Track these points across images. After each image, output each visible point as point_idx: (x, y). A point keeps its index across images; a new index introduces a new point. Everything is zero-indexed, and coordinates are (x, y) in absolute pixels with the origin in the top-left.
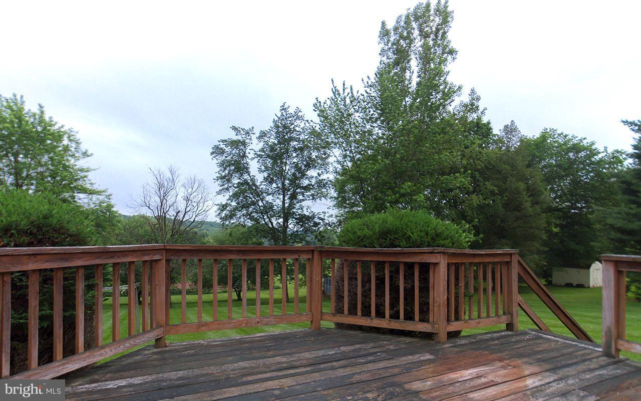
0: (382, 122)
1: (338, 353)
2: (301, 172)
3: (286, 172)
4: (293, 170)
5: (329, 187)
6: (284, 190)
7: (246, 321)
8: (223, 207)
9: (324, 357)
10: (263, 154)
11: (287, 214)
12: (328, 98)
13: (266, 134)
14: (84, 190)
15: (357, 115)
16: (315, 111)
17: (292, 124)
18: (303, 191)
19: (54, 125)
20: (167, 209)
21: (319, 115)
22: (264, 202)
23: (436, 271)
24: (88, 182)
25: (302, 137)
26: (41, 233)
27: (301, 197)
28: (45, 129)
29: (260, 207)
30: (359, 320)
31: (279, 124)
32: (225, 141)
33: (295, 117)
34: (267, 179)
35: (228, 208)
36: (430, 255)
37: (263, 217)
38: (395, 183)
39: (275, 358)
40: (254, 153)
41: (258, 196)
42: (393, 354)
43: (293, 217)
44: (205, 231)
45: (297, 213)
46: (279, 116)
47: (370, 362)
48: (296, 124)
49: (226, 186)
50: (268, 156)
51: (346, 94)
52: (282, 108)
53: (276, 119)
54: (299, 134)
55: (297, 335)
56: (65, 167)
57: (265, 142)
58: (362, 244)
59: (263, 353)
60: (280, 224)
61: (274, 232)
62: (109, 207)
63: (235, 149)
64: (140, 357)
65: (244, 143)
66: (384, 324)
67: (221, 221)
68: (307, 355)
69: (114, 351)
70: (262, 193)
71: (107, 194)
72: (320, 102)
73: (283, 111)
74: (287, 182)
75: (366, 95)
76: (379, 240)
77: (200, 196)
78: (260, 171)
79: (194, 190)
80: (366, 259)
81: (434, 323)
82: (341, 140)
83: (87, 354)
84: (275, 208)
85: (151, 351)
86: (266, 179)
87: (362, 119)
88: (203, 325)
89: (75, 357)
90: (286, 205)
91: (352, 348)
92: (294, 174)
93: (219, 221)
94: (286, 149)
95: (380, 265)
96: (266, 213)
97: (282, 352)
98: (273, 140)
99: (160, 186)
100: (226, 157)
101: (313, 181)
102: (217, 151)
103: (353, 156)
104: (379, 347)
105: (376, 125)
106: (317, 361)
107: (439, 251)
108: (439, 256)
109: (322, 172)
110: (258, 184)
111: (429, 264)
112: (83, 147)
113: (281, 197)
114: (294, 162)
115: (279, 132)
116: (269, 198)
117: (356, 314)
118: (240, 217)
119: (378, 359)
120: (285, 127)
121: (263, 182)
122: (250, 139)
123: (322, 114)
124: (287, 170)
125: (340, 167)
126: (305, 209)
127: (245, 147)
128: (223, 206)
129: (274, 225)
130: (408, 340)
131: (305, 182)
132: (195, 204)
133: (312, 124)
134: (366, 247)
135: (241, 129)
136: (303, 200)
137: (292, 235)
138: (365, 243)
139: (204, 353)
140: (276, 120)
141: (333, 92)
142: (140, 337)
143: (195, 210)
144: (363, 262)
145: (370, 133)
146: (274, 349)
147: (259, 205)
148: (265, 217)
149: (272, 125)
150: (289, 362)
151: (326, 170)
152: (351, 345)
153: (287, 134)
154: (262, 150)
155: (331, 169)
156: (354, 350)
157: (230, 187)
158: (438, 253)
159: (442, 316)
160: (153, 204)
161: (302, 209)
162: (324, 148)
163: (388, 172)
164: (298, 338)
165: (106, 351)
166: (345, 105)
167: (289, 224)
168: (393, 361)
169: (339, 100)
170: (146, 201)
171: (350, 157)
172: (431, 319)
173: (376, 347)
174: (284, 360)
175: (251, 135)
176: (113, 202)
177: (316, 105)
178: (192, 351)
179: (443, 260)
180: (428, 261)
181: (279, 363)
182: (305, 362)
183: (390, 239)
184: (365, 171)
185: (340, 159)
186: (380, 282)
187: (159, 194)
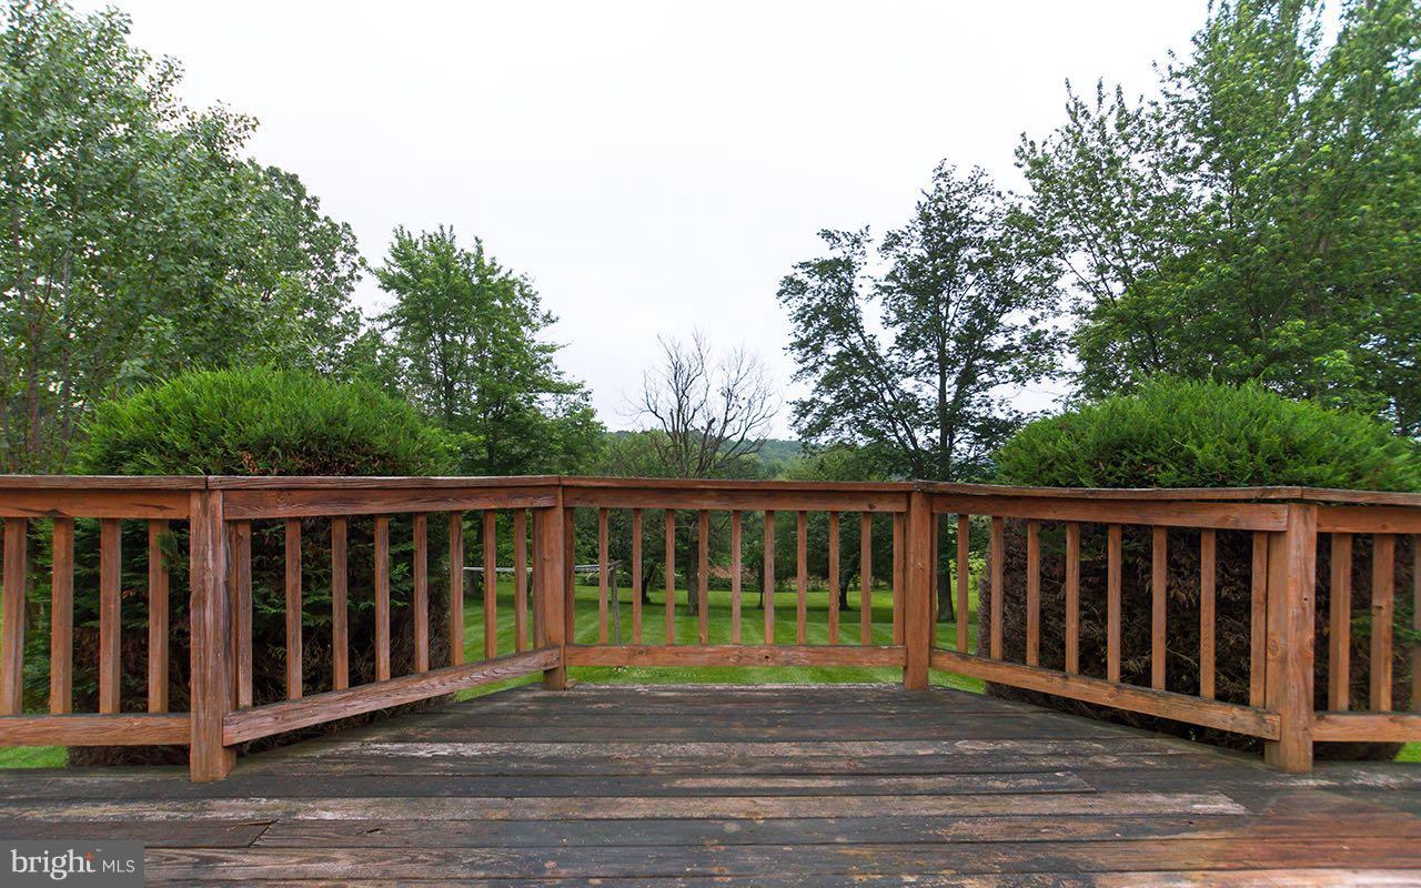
0: (1216, 166)
1: (944, 755)
2: (984, 320)
3: (949, 320)
4: (966, 315)
5: (1060, 349)
6: (945, 364)
7: (737, 653)
8: (804, 408)
9: (900, 760)
10: (895, 284)
11: (950, 417)
12: (1057, 130)
13: (899, 239)
14: (548, 387)
15: (1135, 158)
16: (1020, 166)
17: (963, 208)
18: (991, 362)
19: (499, 270)
20: (690, 416)
21: (1027, 175)
22: (896, 393)
23: (1274, 557)
24: (553, 370)
25: (989, 234)
26: (326, 453)
27: (986, 378)
28: (483, 279)
29: (886, 404)
30: (1027, 677)
31: (931, 210)
32: (807, 264)
33: (971, 189)
34: (902, 340)
35: (816, 410)
36: (1255, 507)
37: (894, 426)
38: (1256, 326)
39: (775, 745)
40: (874, 284)
41: (883, 379)
42: (1102, 782)
43: (967, 426)
44: (778, 461)
45: (977, 416)
46: (931, 193)
47: (1022, 792)
48: (972, 206)
49: (811, 362)
50: (906, 289)
51: (1105, 111)
52: (939, 172)
53: (924, 200)
54: (980, 230)
55: (859, 698)
56: (517, 347)
57: (899, 256)
58: (1046, 476)
59: (754, 729)
60: (934, 441)
61: (920, 461)
62: (589, 413)
63: (830, 280)
64: (506, 703)
65: (848, 265)
66: (1101, 693)
67: (800, 437)
68: (858, 749)
69: (448, 684)
70: (892, 373)
71: (584, 390)
72: (1032, 143)
73: (941, 179)
74: (951, 345)
75: (1163, 101)
76: (1097, 466)
77: (754, 386)
78: (887, 322)
79: (741, 376)
80: (1050, 516)
81: (1264, 710)
82: (1094, 229)
83: (394, 684)
84: (923, 404)
85: (532, 695)
86: (900, 341)
87: (1150, 165)
88: (641, 653)
89: (369, 688)
90: (950, 398)
91: (990, 746)
92: (969, 326)
93: (796, 437)
94: (948, 267)
95: (1093, 535)
96: (902, 417)
97: (801, 733)
98: (917, 251)
99: (677, 369)
100: (809, 299)
101: (1018, 337)
102: (792, 287)
103: (1126, 267)
104: (1074, 754)
105: (1196, 177)
106: (875, 768)
107: (1285, 496)
108: (1283, 510)
109: (1042, 314)
110: (882, 352)
111: (1249, 534)
112: (543, 309)
113: (937, 379)
114: (970, 298)
115: (930, 231)
116: (908, 385)
117: (1024, 662)
118: (841, 429)
119: (1052, 787)
120: (945, 216)
121: (894, 348)
122: (863, 253)
123: (1039, 168)
124: (952, 316)
125: (1089, 297)
126: (995, 405)
127: (850, 273)
128: (804, 405)
129: (919, 443)
130: (1176, 747)
131: (997, 342)
132: (744, 404)
133: (1010, 199)
134: (1058, 484)
135: (841, 235)
136: (991, 385)
137: (961, 466)
138: (1055, 474)
139: (633, 713)
140: (923, 204)
141: (1070, 112)
142: (507, 663)
143: (745, 416)
144: (1046, 524)
145: (1176, 199)
146: (784, 724)
147: (883, 400)
148: (899, 426)
149: (915, 215)
150: (806, 758)
151: (1053, 308)
152: (990, 739)
153: (950, 232)
154: (892, 276)
155: (1065, 304)
156: (991, 754)
157: (821, 364)
158: (1284, 501)
159: (1293, 692)
160: (663, 407)
161: (988, 405)
162: (1048, 254)
163: (1231, 296)
164: (861, 704)
165: (432, 683)
166: (1103, 139)
167: (955, 440)
168: (1097, 802)
169: (1085, 130)
170: (651, 402)
171: (1116, 268)
172: (1255, 696)
173: (1062, 755)
174: (796, 752)
175: (865, 244)
176: (593, 404)
177: (1022, 150)
178: (610, 705)
179: (1301, 525)
180: (1243, 526)
181: (777, 758)
182: (842, 764)
183: (1132, 462)
184: (1158, 302)
185: (1089, 276)
186: (1094, 579)
187: (674, 385)
